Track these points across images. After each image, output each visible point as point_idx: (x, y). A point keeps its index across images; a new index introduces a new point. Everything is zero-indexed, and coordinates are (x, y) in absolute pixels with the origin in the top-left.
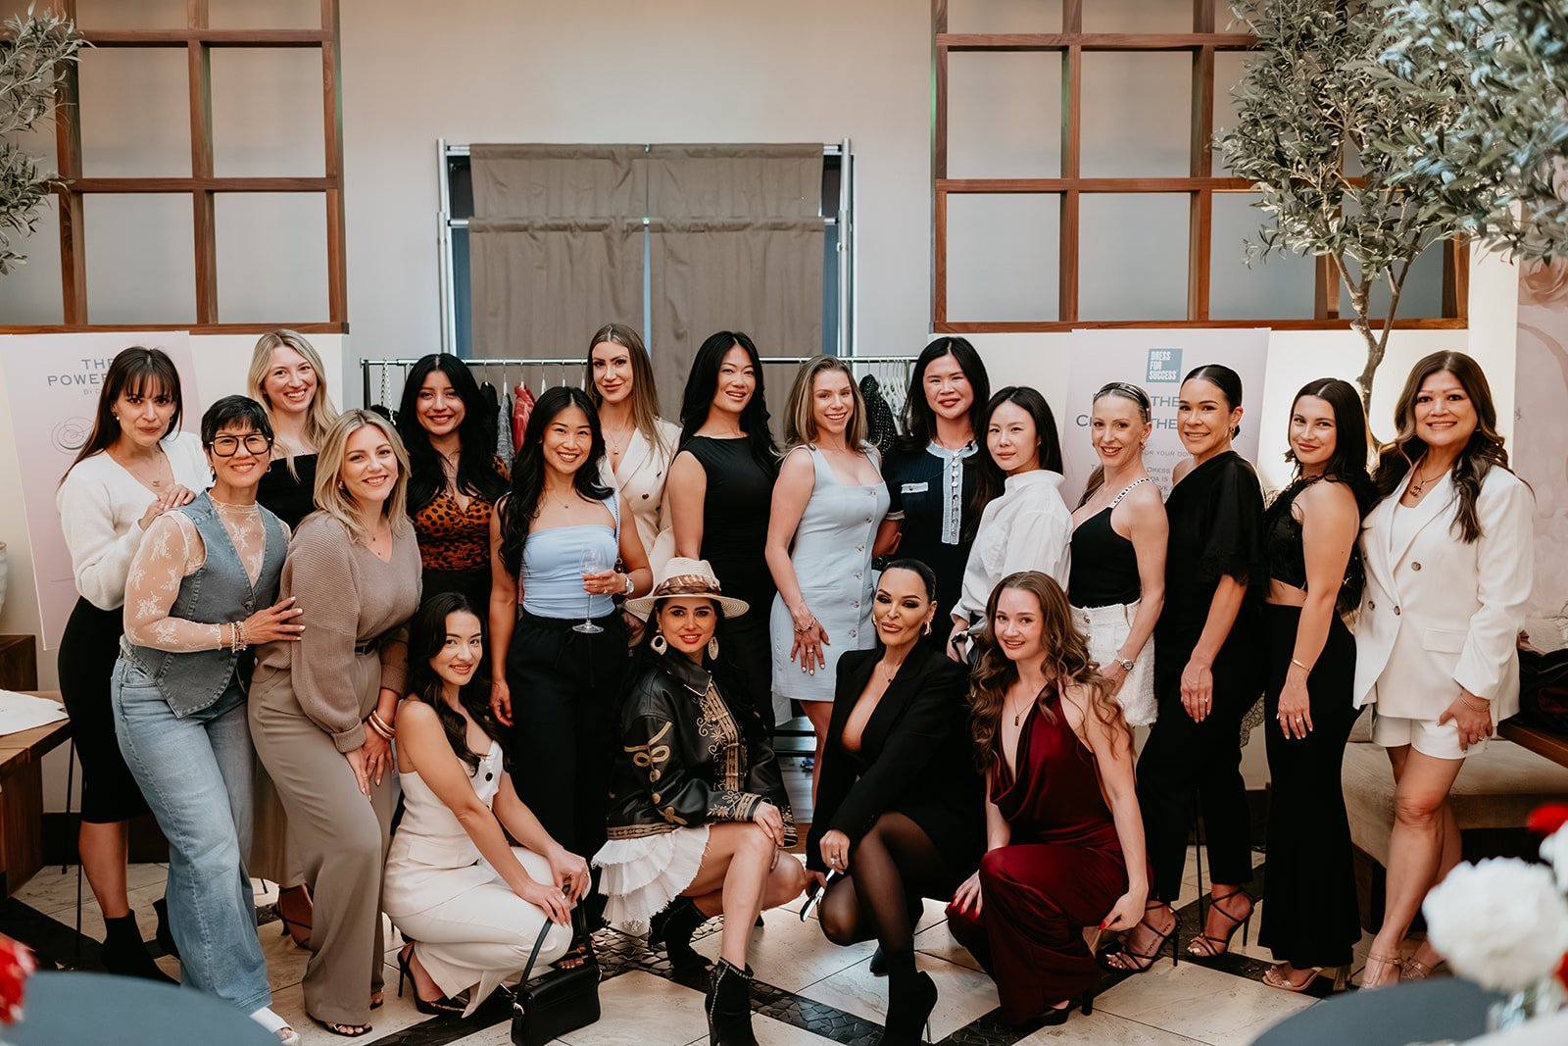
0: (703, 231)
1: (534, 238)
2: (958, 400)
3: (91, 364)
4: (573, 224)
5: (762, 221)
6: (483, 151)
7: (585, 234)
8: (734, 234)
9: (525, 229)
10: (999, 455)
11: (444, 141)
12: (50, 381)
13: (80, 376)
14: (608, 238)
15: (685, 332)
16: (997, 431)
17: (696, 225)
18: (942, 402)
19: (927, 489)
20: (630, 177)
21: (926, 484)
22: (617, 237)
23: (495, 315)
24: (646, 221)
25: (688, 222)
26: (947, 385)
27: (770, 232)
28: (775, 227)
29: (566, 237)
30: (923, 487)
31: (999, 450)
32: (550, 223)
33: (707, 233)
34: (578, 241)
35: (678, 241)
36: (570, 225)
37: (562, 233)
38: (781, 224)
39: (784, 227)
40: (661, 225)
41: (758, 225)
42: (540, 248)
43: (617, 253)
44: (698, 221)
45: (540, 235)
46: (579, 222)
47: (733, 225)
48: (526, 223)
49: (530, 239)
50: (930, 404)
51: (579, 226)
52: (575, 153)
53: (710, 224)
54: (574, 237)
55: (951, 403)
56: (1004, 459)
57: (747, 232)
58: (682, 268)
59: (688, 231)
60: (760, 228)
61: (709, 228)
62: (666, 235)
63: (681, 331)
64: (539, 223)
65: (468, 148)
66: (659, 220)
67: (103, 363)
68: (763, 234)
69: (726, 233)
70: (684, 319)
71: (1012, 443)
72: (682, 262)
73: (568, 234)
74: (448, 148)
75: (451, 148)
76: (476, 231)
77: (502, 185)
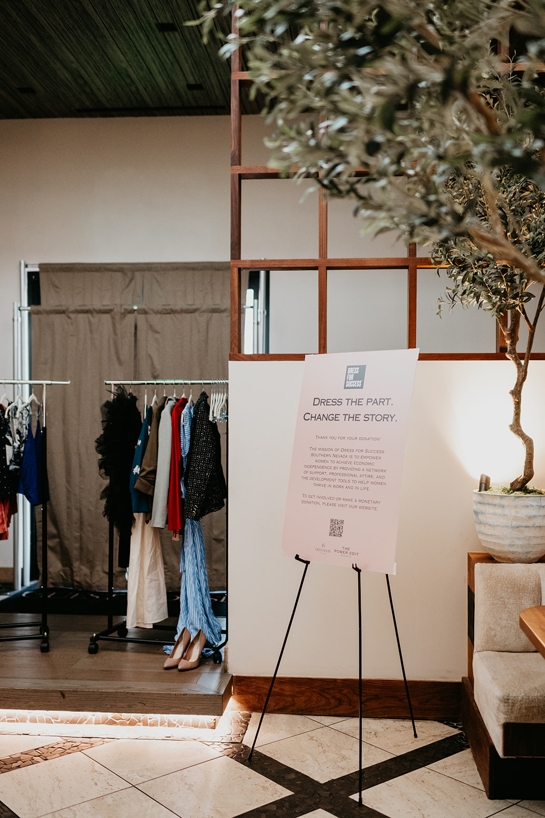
0: (170, 313)
1: (69, 317)
4: (92, 309)
5: (204, 307)
6: (46, 267)
7: (99, 315)
8: (189, 315)
9: (63, 312)
11: (23, 262)
14: (113, 318)
15: (158, 374)
17: (166, 309)
20: (133, 283)
22: (117, 317)
23: (46, 364)
24: (135, 308)
25: (160, 308)
27: (210, 314)
28: (214, 311)
29: (88, 318)
32: (78, 308)
33: (172, 315)
34: (95, 319)
35: (155, 319)
36: (90, 310)
37: (86, 315)
38: (218, 309)
39: (219, 311)
40: (144, 310)
41: (202, 310)
42: (72, 323)
43: (118, 326)
44: (167, 307)
45: (72, 316)
46: (96, 308)
47: (188, 309)
48: (64, 308)
49: (66, 318)
51: (95, 310)
52: (100, 268)
53: (174, 309)
54: (93, 317)
57: (196, 314)
58: (157, 336)
59: (161, 313)
60: (204, 311)
61: (173, 312)
62: (147, 315)
63: (156, 374)
64: (72, 309)
65: (37, 266)
66: (143, 307)
68: (206, 315)
69: (184, 315)
70: (158, 366)
72: (157, 332)
73: (89, 315)
74: (26, 266)
75: (28, 266)
76: (35, 314)
77: (57, 287)
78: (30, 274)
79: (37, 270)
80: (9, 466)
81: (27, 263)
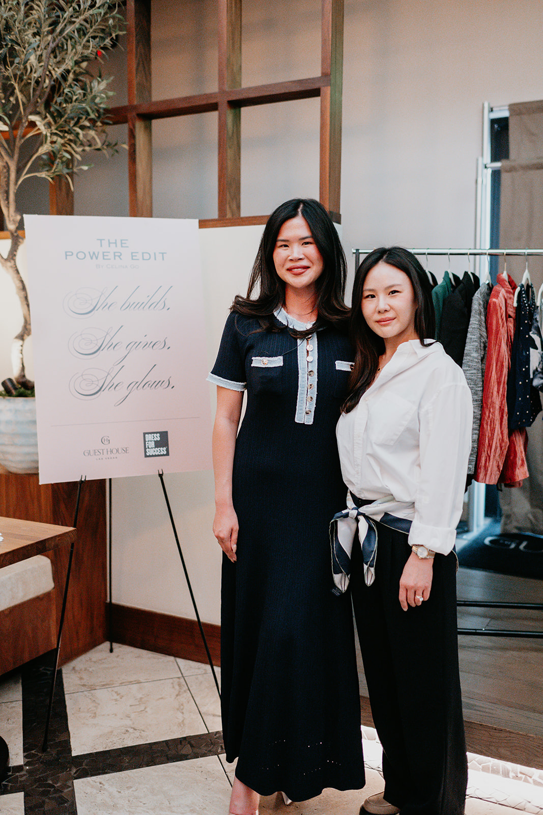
2: (307, 268)
3: (105, 243)
6: (516, 109)
10: (378, 322)
11: (489, 104)
12: (66, 255)
13: (94, 253)
16: (373, 296)
18: (289, 270)
19: (282, 364)
21: (281, 358)
26: (297, 251)
30: (277, 362)
31: (378, 317)
50: (278, 272)
55: (300, 270)
56: (384, 325)
65: (507, 108)
67: (116, 243)
71: (392, 308)
74: (492, 110)
75: (494, 109)
76: (507, 171)
77: (533, 134)
78: (493, 122)
79: (505, 114)
80: (532, 380)
81: (492, 105)
